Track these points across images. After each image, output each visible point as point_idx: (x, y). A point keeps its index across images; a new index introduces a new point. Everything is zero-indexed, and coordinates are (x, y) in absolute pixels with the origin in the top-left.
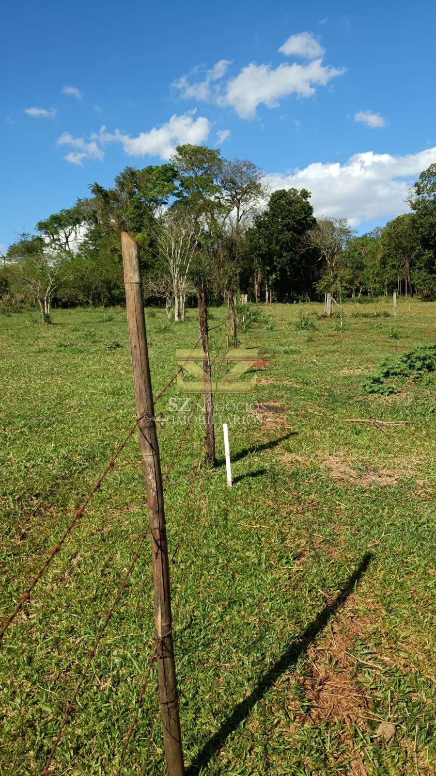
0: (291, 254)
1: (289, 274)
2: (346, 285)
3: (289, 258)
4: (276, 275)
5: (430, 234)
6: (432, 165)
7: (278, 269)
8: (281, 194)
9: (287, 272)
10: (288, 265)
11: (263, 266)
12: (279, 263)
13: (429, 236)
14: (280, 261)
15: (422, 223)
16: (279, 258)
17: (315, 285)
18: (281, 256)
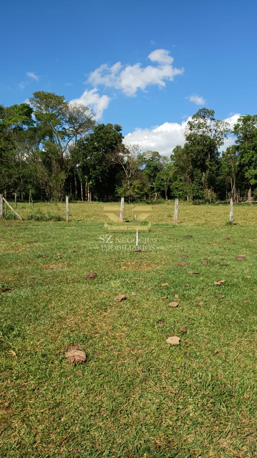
0: (102, 168)
1: (101, 181)
2: (137, 191)
3: (101, 170)
4: (92, 182)
5: (197, 158)
6: (200, 110)
7: (92, 178)
8: (101, 127)
9: (99, 180)
10: (100, 175)
11: (83, 175)
12: (94, 174)
13: (196, 159)
14: (95, 172)
15: (192, 150)
16: (93, 170)
17: (116, 190)
18: (95, 169)
